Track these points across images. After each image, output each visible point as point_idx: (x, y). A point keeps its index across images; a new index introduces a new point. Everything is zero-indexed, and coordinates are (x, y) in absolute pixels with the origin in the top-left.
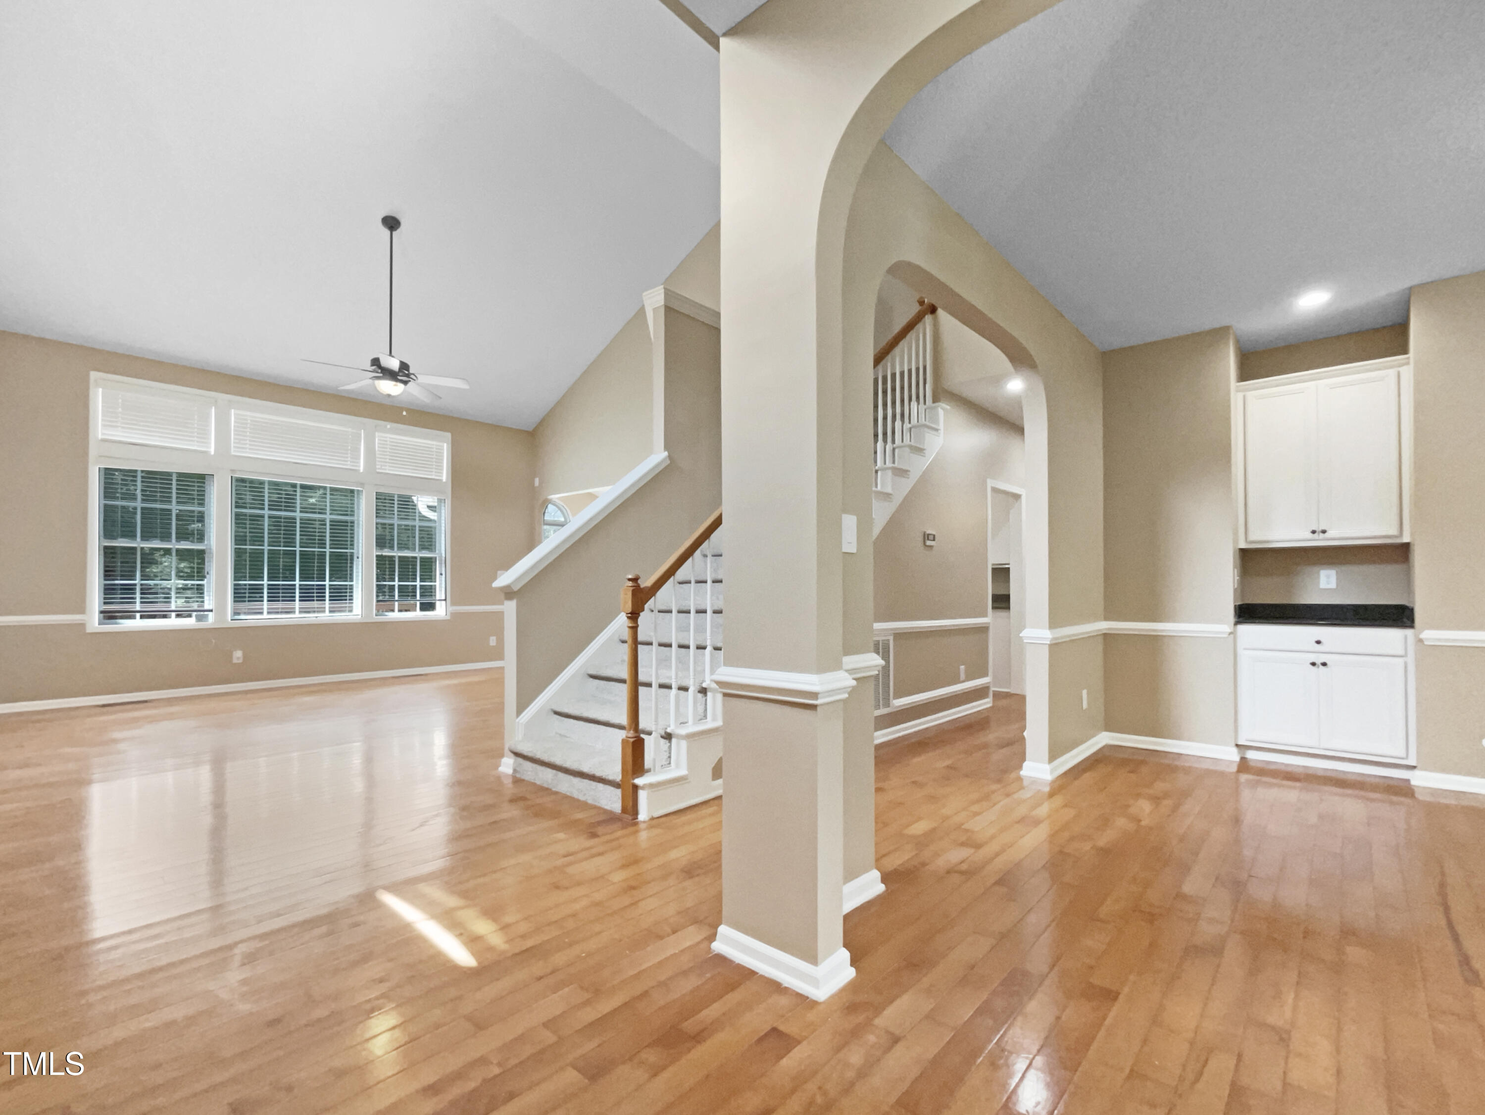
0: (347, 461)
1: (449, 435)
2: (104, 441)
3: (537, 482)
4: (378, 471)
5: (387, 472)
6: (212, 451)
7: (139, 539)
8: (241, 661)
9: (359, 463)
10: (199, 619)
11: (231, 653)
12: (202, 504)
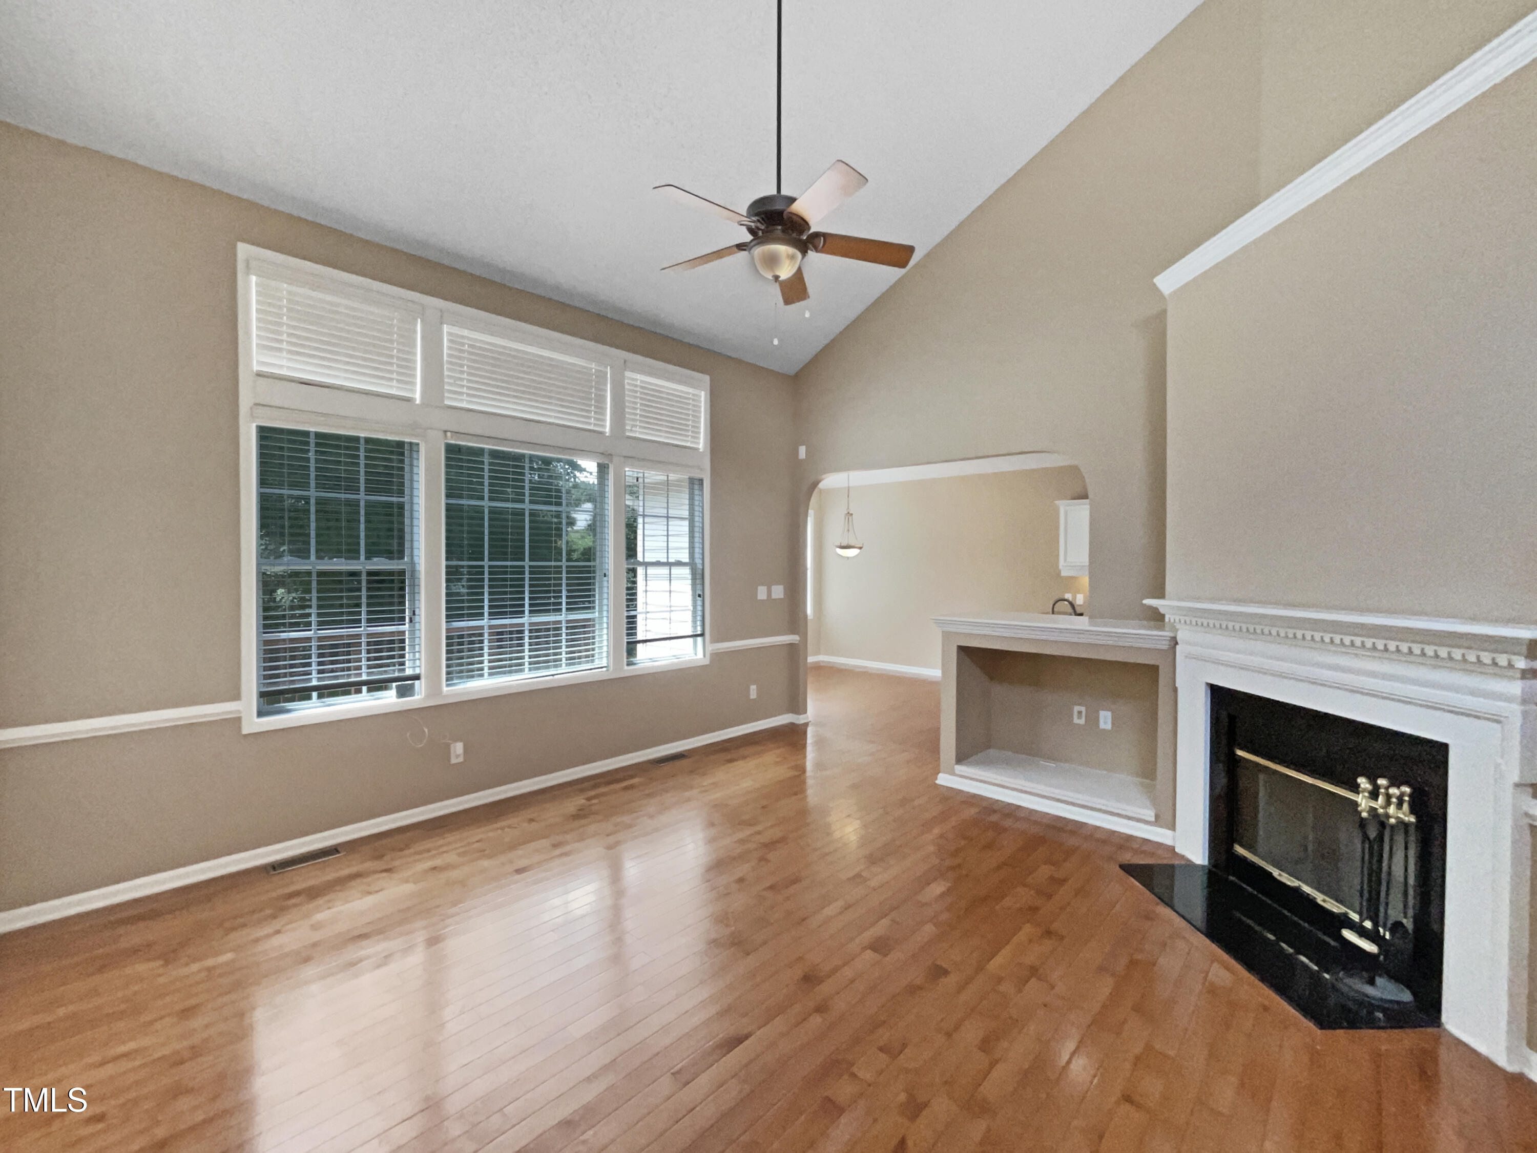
0: (589, 418)
1: (707, 378)
2: (260, 375)
3: (802, 452)
4: (628, 434)
5: (637, 435)
6: (418, 397)
7: (313, 557)
8: (461, 759)
9: (604, 420)
10: (404, 692)
11: (448, 747)
12: (401, 493)
